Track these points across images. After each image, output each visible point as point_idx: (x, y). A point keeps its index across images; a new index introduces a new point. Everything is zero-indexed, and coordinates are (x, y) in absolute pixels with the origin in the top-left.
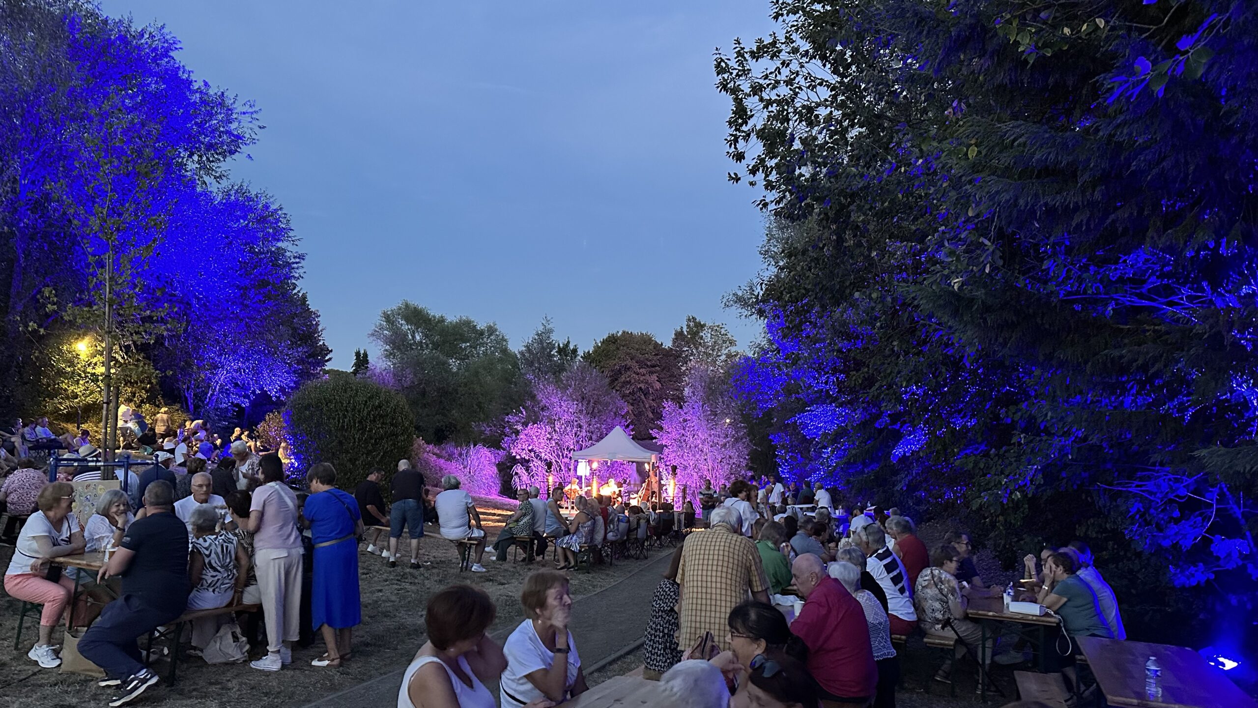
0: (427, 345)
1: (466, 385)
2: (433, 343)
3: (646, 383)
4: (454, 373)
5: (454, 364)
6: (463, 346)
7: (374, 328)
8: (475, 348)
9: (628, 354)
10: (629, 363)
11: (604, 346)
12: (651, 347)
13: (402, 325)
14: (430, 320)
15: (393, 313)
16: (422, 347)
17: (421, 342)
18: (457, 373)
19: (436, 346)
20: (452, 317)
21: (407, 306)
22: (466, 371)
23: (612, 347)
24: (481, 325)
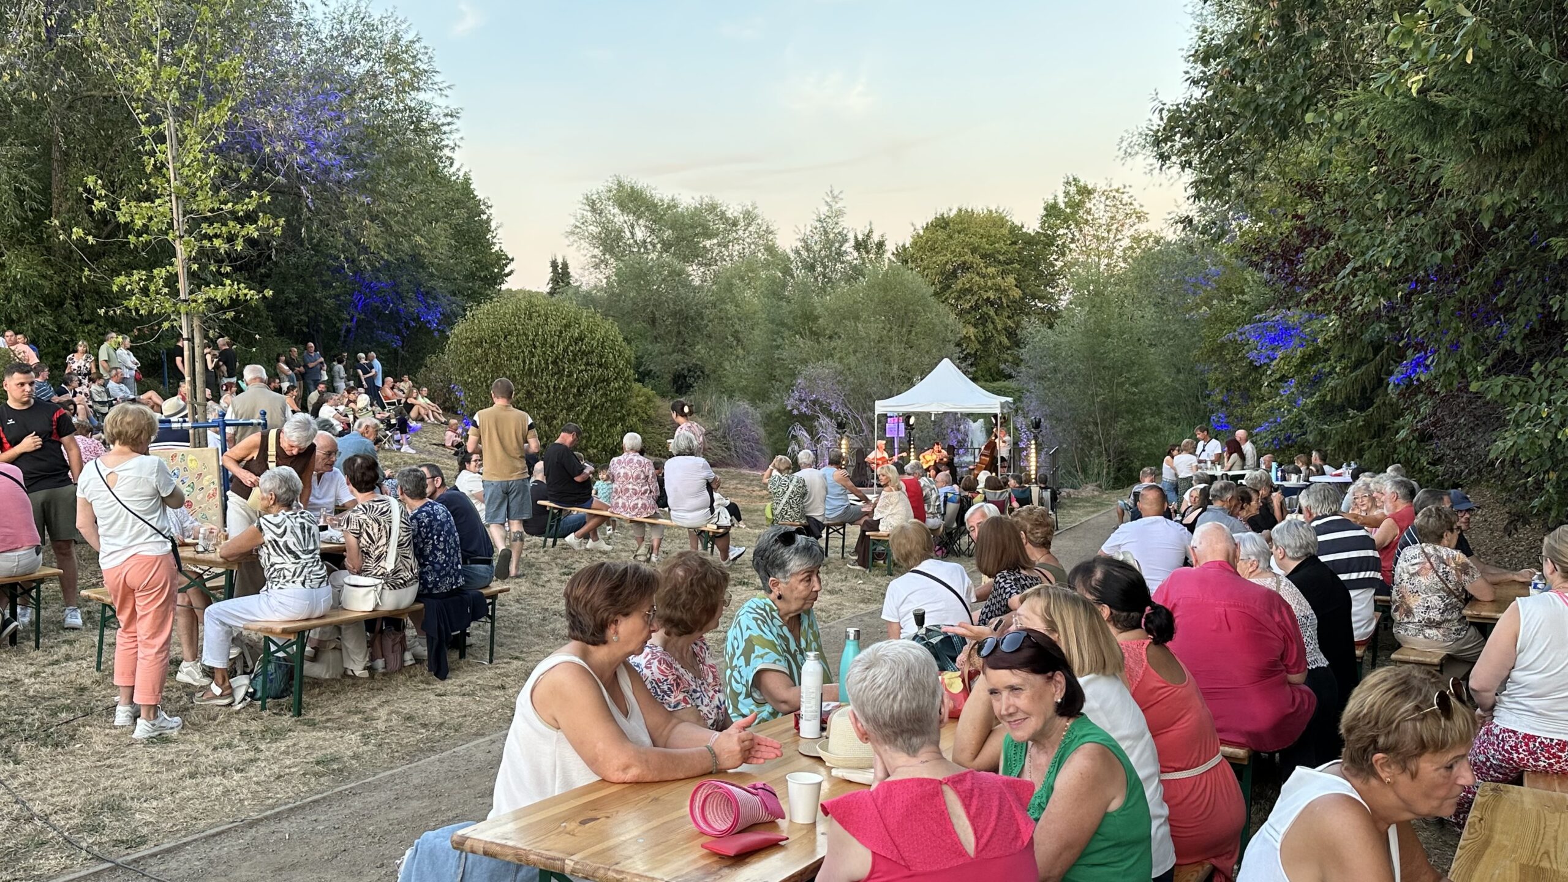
0: (654, 246)
1: (714, 305)
2: (663, 242)
3: (996, 290)
4: (695, 288)
5: (695, 273)
6: (708, 243)
7: (573, 221)
8: (726, 246)
9: (968, 244)
10: (969, 258)
11: (928, 234)
12: (1005, 231)
13: (614, 216)
14: (656, 205)
15: (600, 198)
16: (646, 247)
17: (645, 242)
18: (701, 287)
19: (666, 246)
20: (687, 200)
21: (620, 184)
22: (714, 283)
23: (941, 235)
24: (733, 210)
